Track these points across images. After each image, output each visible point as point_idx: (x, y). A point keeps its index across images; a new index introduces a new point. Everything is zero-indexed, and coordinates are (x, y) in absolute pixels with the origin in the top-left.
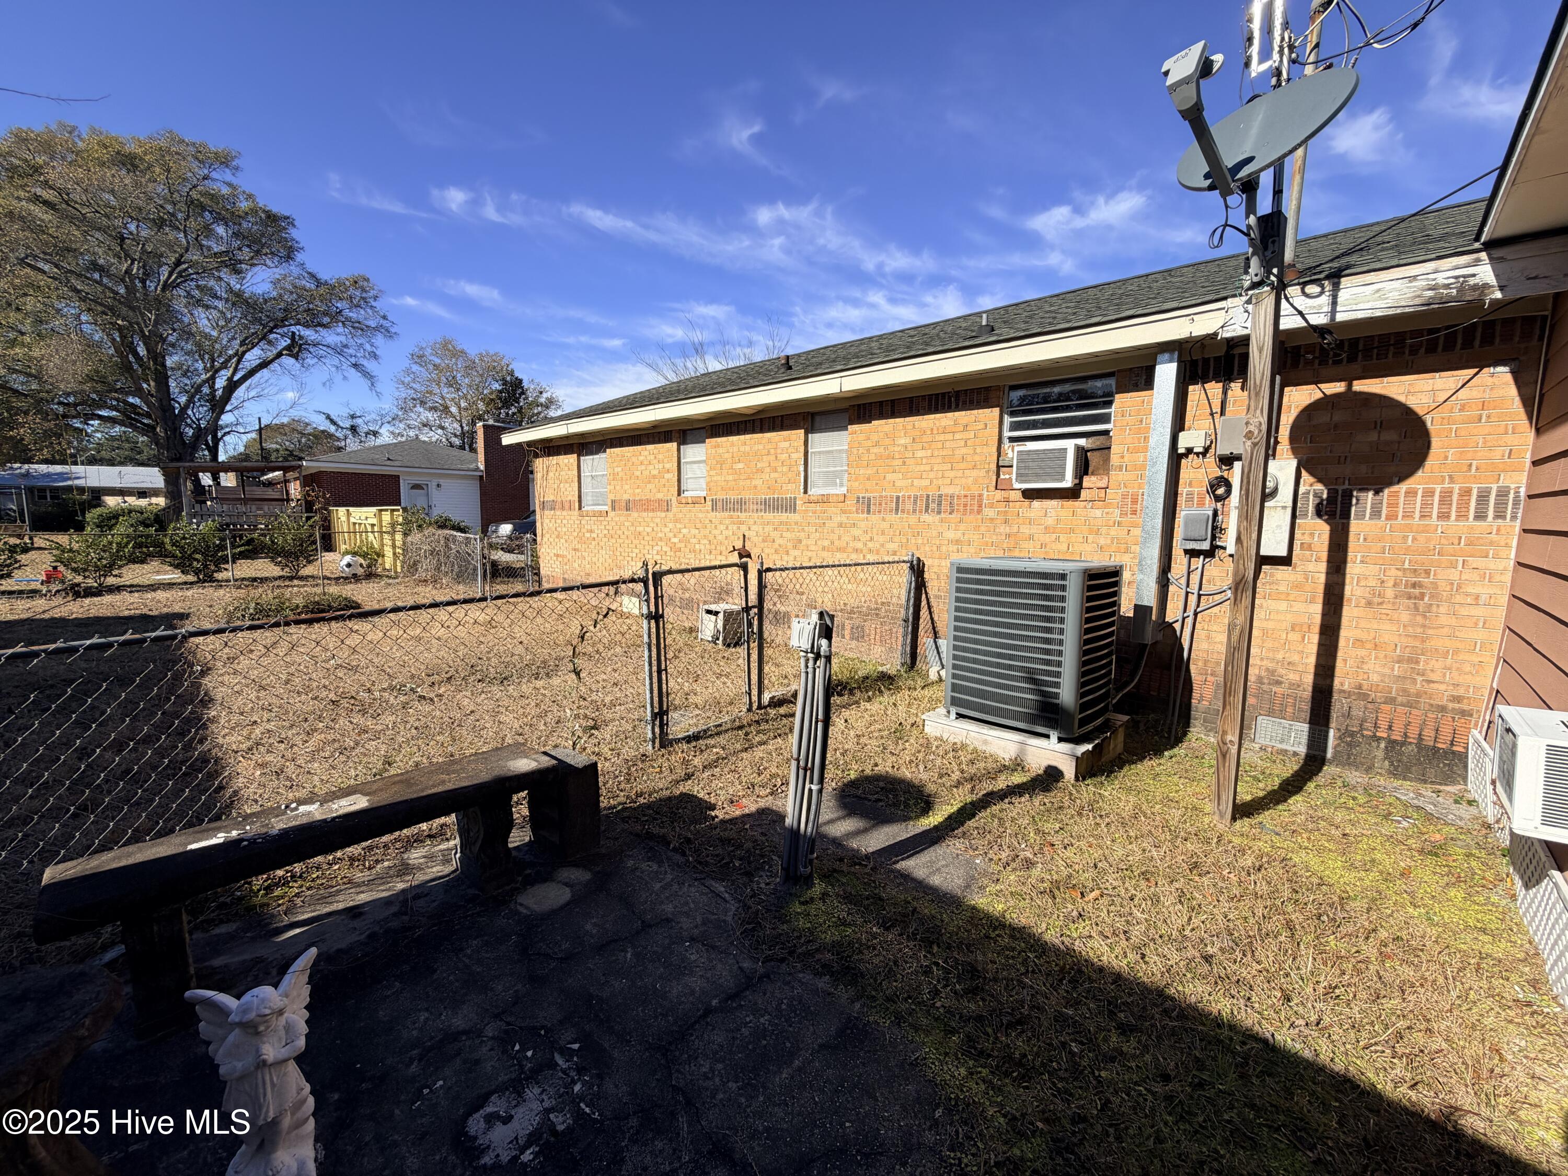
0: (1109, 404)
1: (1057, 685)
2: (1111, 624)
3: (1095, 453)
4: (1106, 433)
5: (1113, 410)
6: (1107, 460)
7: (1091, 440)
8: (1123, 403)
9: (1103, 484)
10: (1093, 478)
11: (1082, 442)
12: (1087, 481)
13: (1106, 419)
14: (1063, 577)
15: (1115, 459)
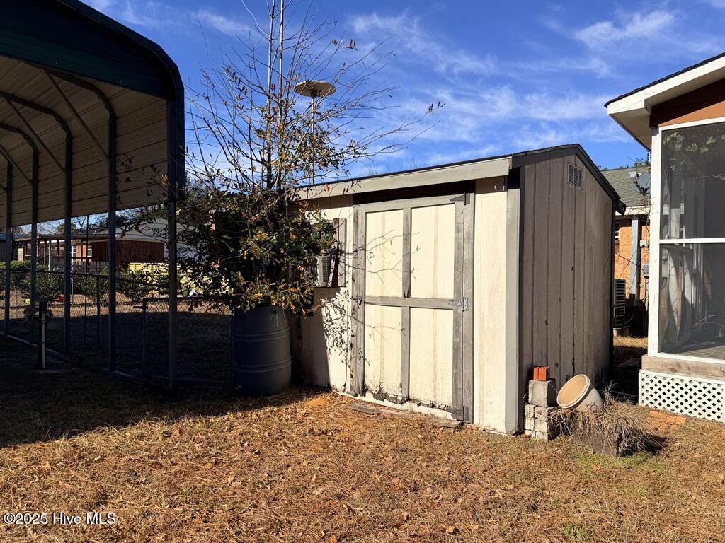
0: (618, 230)
2: (623, 299)
5: (619, 232)
8: (622, 230)
13: (617, 234)
15: (621, 248)
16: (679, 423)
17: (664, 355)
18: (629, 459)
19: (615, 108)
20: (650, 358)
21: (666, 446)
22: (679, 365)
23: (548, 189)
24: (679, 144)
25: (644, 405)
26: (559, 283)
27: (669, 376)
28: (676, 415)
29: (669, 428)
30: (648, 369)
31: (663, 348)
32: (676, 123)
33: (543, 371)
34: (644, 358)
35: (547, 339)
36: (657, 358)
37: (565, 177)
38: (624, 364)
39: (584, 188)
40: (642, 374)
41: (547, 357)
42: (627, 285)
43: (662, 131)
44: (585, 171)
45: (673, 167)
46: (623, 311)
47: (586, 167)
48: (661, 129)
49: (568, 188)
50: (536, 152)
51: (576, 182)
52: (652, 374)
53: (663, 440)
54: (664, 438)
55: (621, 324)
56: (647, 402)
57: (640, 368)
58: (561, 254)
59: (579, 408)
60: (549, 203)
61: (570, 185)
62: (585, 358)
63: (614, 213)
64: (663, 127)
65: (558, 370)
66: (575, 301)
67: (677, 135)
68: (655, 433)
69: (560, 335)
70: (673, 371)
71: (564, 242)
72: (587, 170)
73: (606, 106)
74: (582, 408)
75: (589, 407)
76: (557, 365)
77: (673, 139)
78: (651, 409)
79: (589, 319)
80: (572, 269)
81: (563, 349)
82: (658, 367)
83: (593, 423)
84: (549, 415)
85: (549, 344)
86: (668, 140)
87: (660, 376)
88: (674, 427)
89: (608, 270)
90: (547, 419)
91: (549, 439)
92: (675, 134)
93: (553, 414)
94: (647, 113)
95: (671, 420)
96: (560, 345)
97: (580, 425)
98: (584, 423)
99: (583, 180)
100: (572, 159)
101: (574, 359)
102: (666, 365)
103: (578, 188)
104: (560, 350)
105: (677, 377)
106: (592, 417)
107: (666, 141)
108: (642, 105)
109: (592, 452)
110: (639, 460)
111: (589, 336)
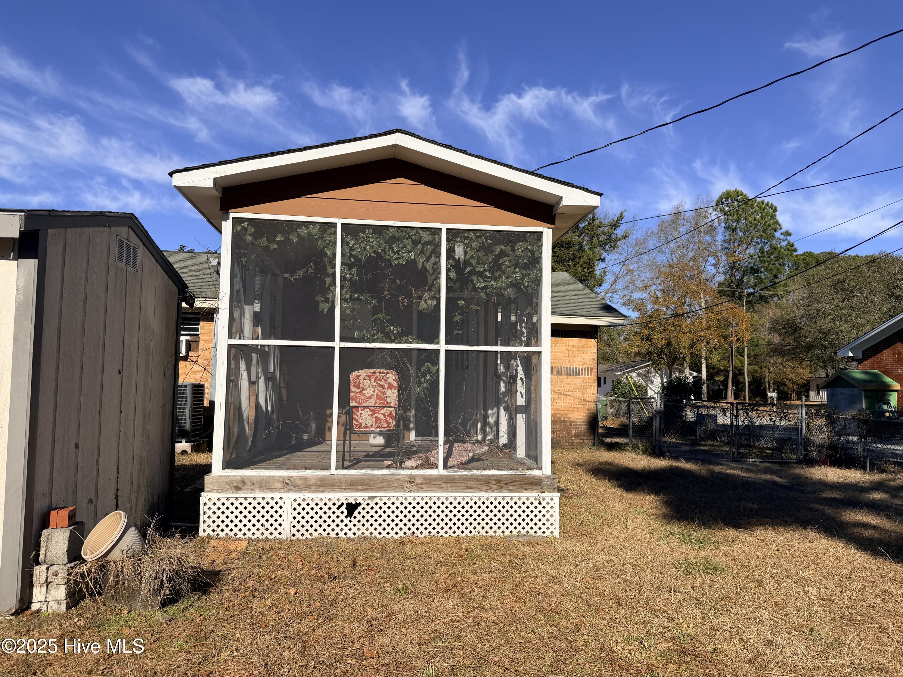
0: (198, 324)
1: (185, 423)
2: (201, 408)
3: (194, 343)
4: (197, 335)
5: (200, 327)
6: (198, 345)
7: (192, 337)
8: (203, 325)
9: (197, 355)
10: (193, 353)
11: (188, 338)
12: (191, 354)
13: (197, 330)
14: (186, 386)
15: (201, 346)
16: (239, 549)
17: (230, 472)
18: (172, 609)
19: (180, 180)
20: (213, 477)
21: (220, 580)
22: (243, 482)
23: (85, 265)
24: (249, 235)
25: (206, 534)
26: (99, 392)
27: (232, 496)
28: (239, 540)
29: (228, 556)
30: (211, 491)
31: (228, 464)
32: (247, 212)
33: (64, 514)
34: (207, 479)
35: (77, 468)
36: (221, 476)
37: (112, 252)
38: (193, 487)
39: (140, 270)
40: (204, 497)
41: (75, 494)
42: (206, 391)
43: (233, 218)
44: (141, 250)
45: (244, 260)
46: (201, 422)
47: (144, 244)
48: (232, 215)
49: (117, 267)
50: (66, 214)
51: (128, 262)
52: (214, 496)
53: (218, 573)
54: (220, 571)
55: (198, 438)
56: (209, 531)
57: (202, 490)
58: (104, 352)
59: (110, 558)
60: (86, 285)
61: (119, 263)
62: (135, 487)
63: (179, 305)
64: (233, 214)
65: (92, 508)
66: (123, 414)
67: (248, 225)
68: (211, 567)
69: (98, 461)
70: (238, 489)
71: (107, 337)
72: (145, 249)
73: (171, 174)
74: (116, 555)
75: (125, 552)
76: (90, 501)
77: (245, 229)
78: (212, 538)
79: (142, 436)
80: (119, 372)
81: (101, 478)
82: (222, 487)
83: (129, 572)
84: (69, 575)
85: (80, 475)
86: (239, 229)
87: (223, 496)
88: (234, 555)
89: (170, 373)
90: (65, 581)
91: (68, 607)
92: (246, 223)
93: (74, 571)
94: (217, 194)
95: (232, 546)
96: (98, 474)
97: (111, 579)
98: (117, 576)
99: (139, 259)
100: (124, 231)
101: (118, 490)
102: (230, 483)
103: (130, 269)
104: (97, 481)
105: (241, 495)
106: (127, 565)
107: (237, 230)
108: (210, 184)
109: (125, 612)
110: (184, 606)
111: (142, 458)
